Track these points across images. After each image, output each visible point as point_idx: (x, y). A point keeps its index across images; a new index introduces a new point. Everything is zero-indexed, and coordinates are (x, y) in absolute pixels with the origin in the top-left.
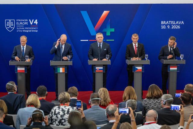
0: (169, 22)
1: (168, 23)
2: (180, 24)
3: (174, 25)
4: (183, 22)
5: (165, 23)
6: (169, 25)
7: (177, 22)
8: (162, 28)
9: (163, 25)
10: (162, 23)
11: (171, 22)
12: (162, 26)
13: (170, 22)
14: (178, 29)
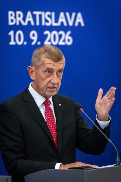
0: (34, 17)
1: (31, 19)
2: (71, 24)
3: (51, 28)
4: (80, 19)
5: (21, 19)
6: (35, 28)
7: (62, 18)
8: (12, 43)
9: (15, 28)
10: (10, 18)
11: (40, 16)
12: (11, 33)
13: (37, 13)
14: (66, 45)
